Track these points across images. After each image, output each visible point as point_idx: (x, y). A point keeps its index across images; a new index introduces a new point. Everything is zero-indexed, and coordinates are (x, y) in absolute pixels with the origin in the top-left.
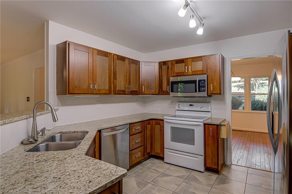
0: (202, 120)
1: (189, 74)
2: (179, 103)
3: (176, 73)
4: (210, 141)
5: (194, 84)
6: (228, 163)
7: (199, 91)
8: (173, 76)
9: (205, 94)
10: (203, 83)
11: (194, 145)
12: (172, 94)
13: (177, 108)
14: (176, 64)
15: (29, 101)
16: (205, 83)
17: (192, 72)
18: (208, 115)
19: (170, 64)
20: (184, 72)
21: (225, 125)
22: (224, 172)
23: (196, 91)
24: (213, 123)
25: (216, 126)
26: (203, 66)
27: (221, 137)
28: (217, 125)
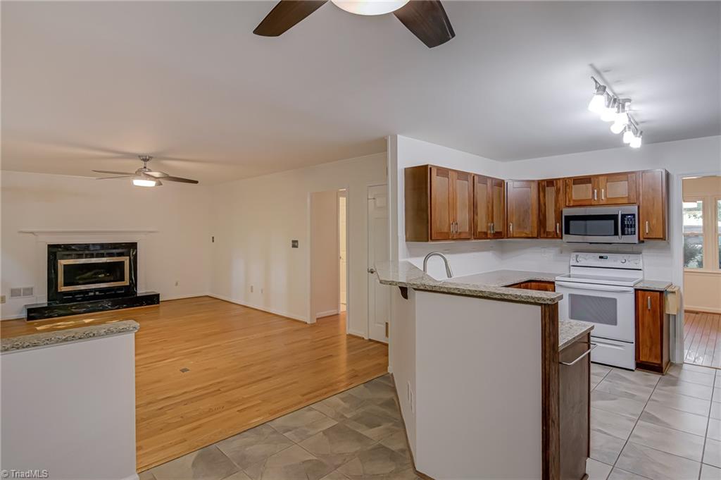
0: (632, 284)
1: (601, 203)
2: (577, 253)
3: (574, 201)
4: (648, 319)
5: (613, 221)
6: (677, 361)
7: (623, 233)
8: (569, 207)
9: (634, 239)
10: (631, 220)
11: (616, 324)
12: (566, 238)
13: (573, 262)
14: (574, 184)
15: (297, 247)
16: (635, 220)
17: (608, 199)
18: (638, 276)
19: (560, 184)
20: (591, 200)
21: (673, 292)
22: (672, 372)
23: (616, 234)
24: (653, 287)
25: (658, 293)
26: (629, 189)
27: (667, 313)
28: (661, 292)
